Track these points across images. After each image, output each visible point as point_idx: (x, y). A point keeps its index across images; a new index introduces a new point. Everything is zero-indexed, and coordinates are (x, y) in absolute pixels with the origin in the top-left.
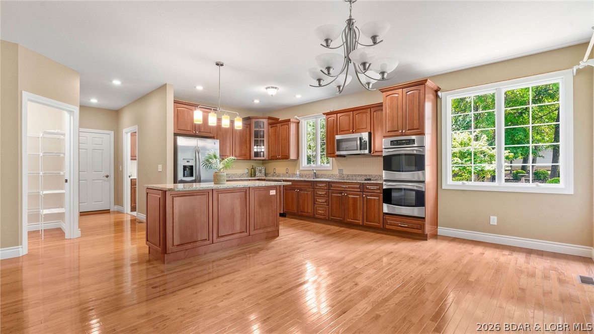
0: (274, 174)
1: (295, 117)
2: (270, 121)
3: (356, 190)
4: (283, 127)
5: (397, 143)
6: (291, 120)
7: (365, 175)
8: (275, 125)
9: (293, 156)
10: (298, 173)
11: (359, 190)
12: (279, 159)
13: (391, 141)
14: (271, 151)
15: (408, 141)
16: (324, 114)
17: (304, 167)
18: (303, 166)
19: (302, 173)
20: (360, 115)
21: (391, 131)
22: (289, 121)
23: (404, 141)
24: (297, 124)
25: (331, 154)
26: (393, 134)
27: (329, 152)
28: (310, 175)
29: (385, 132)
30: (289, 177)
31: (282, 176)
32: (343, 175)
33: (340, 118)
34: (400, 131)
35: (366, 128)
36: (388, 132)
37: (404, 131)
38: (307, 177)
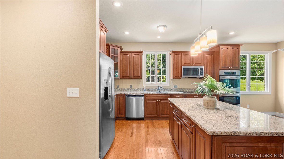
0: (118, 89)
4: (135, 56)
5: (227, 73)
7: (192, 89)
8: (126, 54)
10: (145, 88)
12: (131, 78)
13: (224, 72)
14: (123, 72)
15: (232, 73)
17: (146, 84)
22: (142, 52)
23: (230, 73)
25: (177, 77)
26: (225, 68)
27: (175, 76)
29: (221, 67)
30: (133, 91)
31: (126, 90)
32: (178, 89)
33: (184, 56)
34: (229, 67)
35: (200, 64)
36: (222, 67)
37: (231, 68)
38: (150, 90)
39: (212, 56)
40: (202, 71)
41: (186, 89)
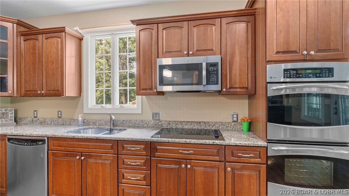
0: (35, 119)
1: (75, 29)
2: (22, 29)
3: (211, 158)
4: (49, 40)
5: (297, 74)
6: (67, 29)
8: (33, 37)
9: (70, 90)
10: (80, 119)
11: (217, 158)
12: (42, 95)
13: (285, 70)
14: (26, 82)
15: (318, 71)
16: (133, 22)
17: (91, 109)
18: (90, 106)
19: (87, 117)
20: (202, 28)
21: (284, 52)
22: (62, 30)
23: (310, 71)
24: (77, 40)
25: (146, 89)
26: (288, 56)
27: (143, 87)
28: (103, 122)
29: (271, 54)
30: (63, 124)
31: (49, 122)
32: (161, 121)
33: (164, 32)
34: (305, 52)
35: (212, 50)
36: (278, 53)
37: (312, 53)
38: (97, 124)
39: (250, 24)
40: (214, 71)
41: (181, 122)
